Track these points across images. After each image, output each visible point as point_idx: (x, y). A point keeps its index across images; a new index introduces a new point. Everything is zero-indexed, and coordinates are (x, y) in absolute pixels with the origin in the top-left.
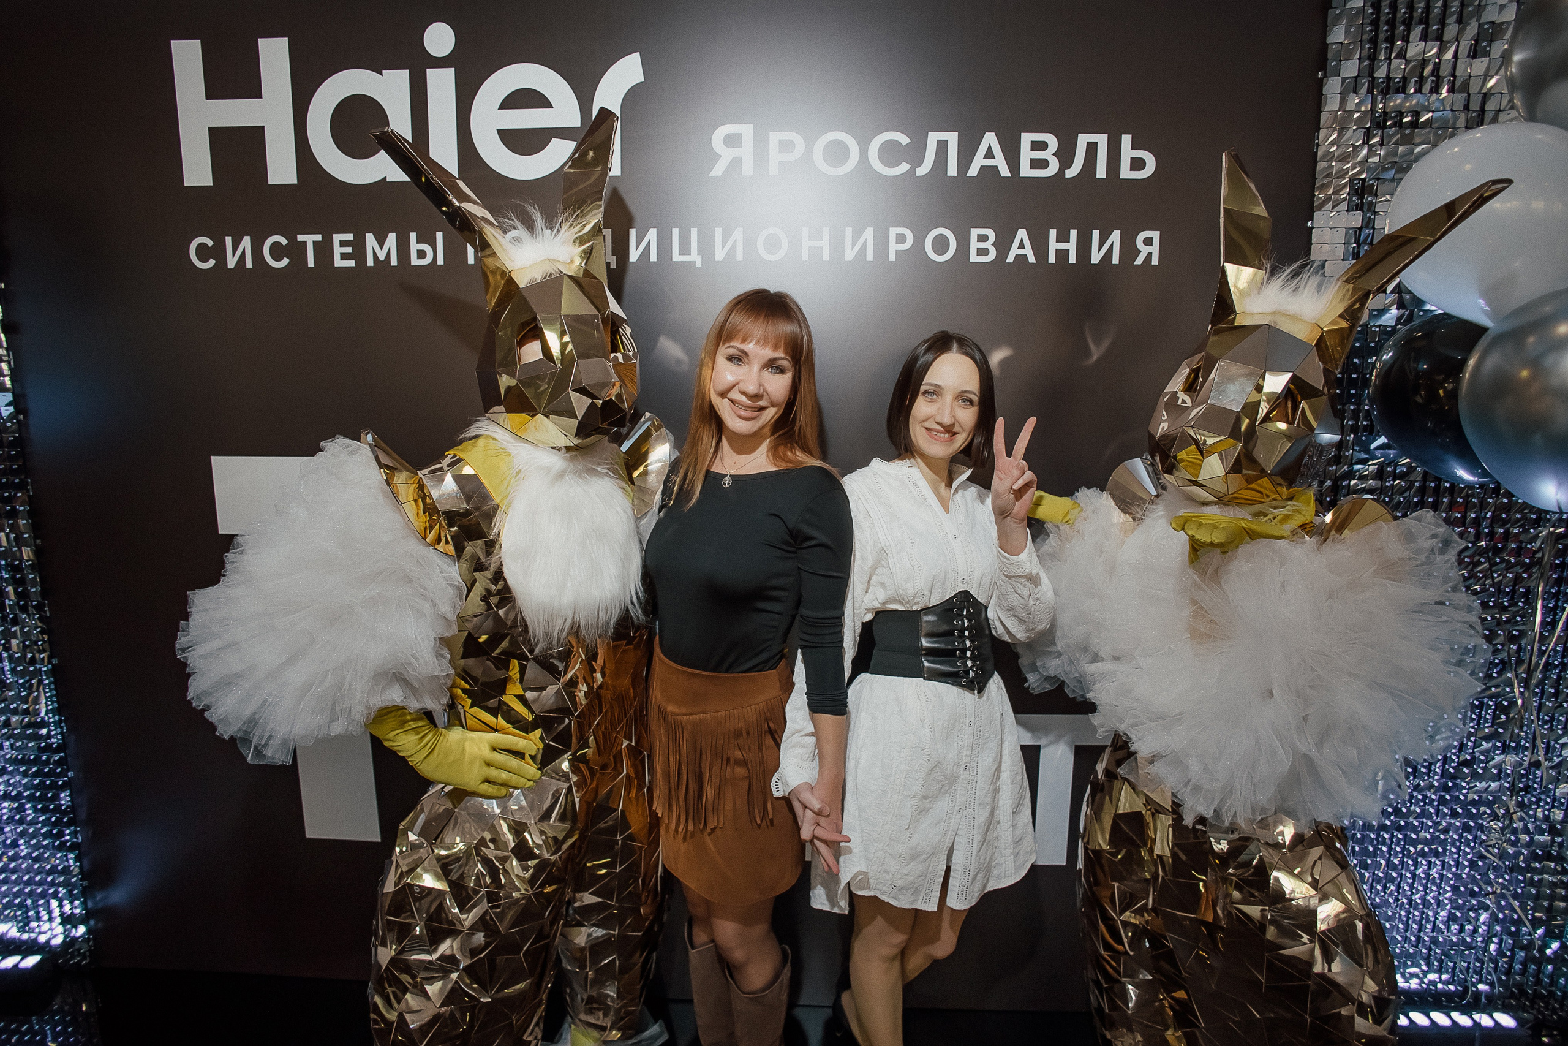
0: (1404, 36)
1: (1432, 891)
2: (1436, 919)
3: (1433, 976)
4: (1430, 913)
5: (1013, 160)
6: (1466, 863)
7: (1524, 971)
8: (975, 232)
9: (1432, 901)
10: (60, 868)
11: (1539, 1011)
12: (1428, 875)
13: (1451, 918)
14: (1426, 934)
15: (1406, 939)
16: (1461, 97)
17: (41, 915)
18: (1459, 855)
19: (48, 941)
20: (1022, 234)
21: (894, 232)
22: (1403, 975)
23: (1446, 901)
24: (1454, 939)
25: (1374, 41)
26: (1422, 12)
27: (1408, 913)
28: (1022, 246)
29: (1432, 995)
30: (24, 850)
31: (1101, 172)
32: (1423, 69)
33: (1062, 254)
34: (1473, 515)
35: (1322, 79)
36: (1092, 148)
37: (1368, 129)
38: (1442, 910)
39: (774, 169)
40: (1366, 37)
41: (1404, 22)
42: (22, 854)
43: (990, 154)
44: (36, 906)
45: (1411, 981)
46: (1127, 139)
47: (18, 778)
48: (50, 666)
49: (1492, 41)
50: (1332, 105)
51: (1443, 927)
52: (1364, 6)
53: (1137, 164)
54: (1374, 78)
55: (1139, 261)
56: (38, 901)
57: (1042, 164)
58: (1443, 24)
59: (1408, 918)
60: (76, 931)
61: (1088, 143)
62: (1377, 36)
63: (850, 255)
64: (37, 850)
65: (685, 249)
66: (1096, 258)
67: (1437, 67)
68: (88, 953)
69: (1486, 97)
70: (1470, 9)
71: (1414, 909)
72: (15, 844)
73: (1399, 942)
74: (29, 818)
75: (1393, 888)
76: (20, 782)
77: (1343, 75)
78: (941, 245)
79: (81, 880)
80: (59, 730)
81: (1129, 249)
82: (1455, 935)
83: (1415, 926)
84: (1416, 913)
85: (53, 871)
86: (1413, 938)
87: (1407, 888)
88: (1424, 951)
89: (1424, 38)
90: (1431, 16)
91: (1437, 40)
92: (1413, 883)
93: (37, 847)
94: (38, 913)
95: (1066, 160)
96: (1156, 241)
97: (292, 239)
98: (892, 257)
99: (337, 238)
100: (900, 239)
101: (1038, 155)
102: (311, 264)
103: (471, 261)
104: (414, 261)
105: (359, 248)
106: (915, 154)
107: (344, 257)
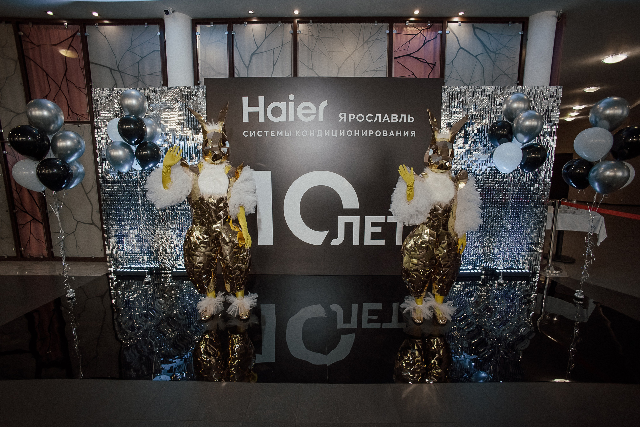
5: (390, 119)
8: (384, 131)
20: (392, 131)
21: (370, 131)
28: (392, 133)
31: (405, 121)
33: (399, 135)
35: (441, 106)
36: (403, 117)
43: (386, 118)
46: (409, 115)
52: (448, 94)
53: (411, 120)
55: (412, 136)
57: (395, 120)
63: (363, 135)
65: (334, 134)
66: (404, 135)
77: (444, 105)
78: (378, 133)
81: (410, 134)
95: (399, 119)
96: (415, 133)
97: (263, 131)
98: (370, 136)
99: (271, 131)
100: (371, 132)
101: (394, 118)
102: (266, 136)
103: (296, 136)
104: (286, 136)
105: (275, 133)
106: (374, 118)
107: (273, 135)
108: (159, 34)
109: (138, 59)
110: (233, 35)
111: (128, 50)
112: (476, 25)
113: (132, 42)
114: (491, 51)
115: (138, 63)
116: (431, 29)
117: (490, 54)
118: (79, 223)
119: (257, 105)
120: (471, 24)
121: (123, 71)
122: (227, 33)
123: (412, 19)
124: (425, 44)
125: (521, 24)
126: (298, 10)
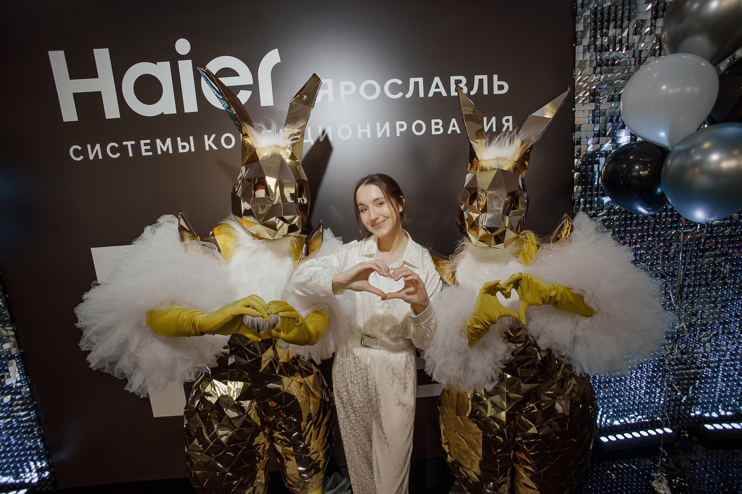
0: (607, 27)
1: (638, 383)
2: (640, 394)
3: (640, 417)
4: (638, 392)
5: (448, 90)
6: (650, 370)
7: (674, 411)
8: (433, 121)
9: (638, 387)
10: (33, 447)
11: (680, 425)
12: (636, 377)
13: (646, 393)
14: (637, 400)
15: (629, 403)
16: (631, 52)
17: (25, 470)
18: (648, 367)
19: (30, 481)
20: (454, 121)
21: (398, 123)
22: (629, 418)
23: (644, 386)
24: (647, 401)
25: (595, 30)
26: (614, 16)
27: (629, 393)
28: (454, 126)
29: (640, 425)
30: (13, 441)
31: (486, 92)
32: (616, 41)
34: (646, 227)
35: (575, 47)
36: (481, 81)
37: (595, 67)
38: (642, 390)
39: (343, 99)
40: (592, 28)
41: (606, 21)
42: (13, 443)
43: (437, 87)
44: (22, 466)
45: (632, 420)
46: (495, 77)
47: (7, 408)
48: (19, 354)
49: (642, 28)
50: (579, 57)
51: (643, 397)
52: (590, 14)
53: (501, 87)
54: (596, 46)
55: (504, 129)
56: (23, 464)
58: (622, 21)
59: (629, 395)
60: (45, 474)
61: (479, 79)
62: (596, 27)
63: (379, 135)
64: (21, 440)
67: (621, 40)
68: (51, 484)
69: (641, 51)
70: (633, 14)
71: (632, 391)
72: (8, 439)
73: (627, 405)
74: (15, 426)
75: (623, 383)
76: (8, 410)
77: (583, 45)
78: (419, 128)
79: (45, 450)
80: (27, 383)
81: (499, 125)
82: (648, 399)
83: (632, 398)
84: (633, 393)
85: (30, 448)
86: (632, 403)
87: (628, 383)
88: (636, 407)
89: (615, 27)
90: (617, 18)
91: (620, 28)
92: (631, 380)
93: (19, 439)
94: (24, 469)
95: (470, 87)
96: (511, 121)
97: (120, 144)
98: (398, 135)
99: (142, 142)
100: (401, 126)
101: (458, 86)
102: (131, 155)
103: (207, 148)
104: (181, 151)
105: (153, 147)
106: (405, 88)
107: (146, 151)
119: (95, 75)
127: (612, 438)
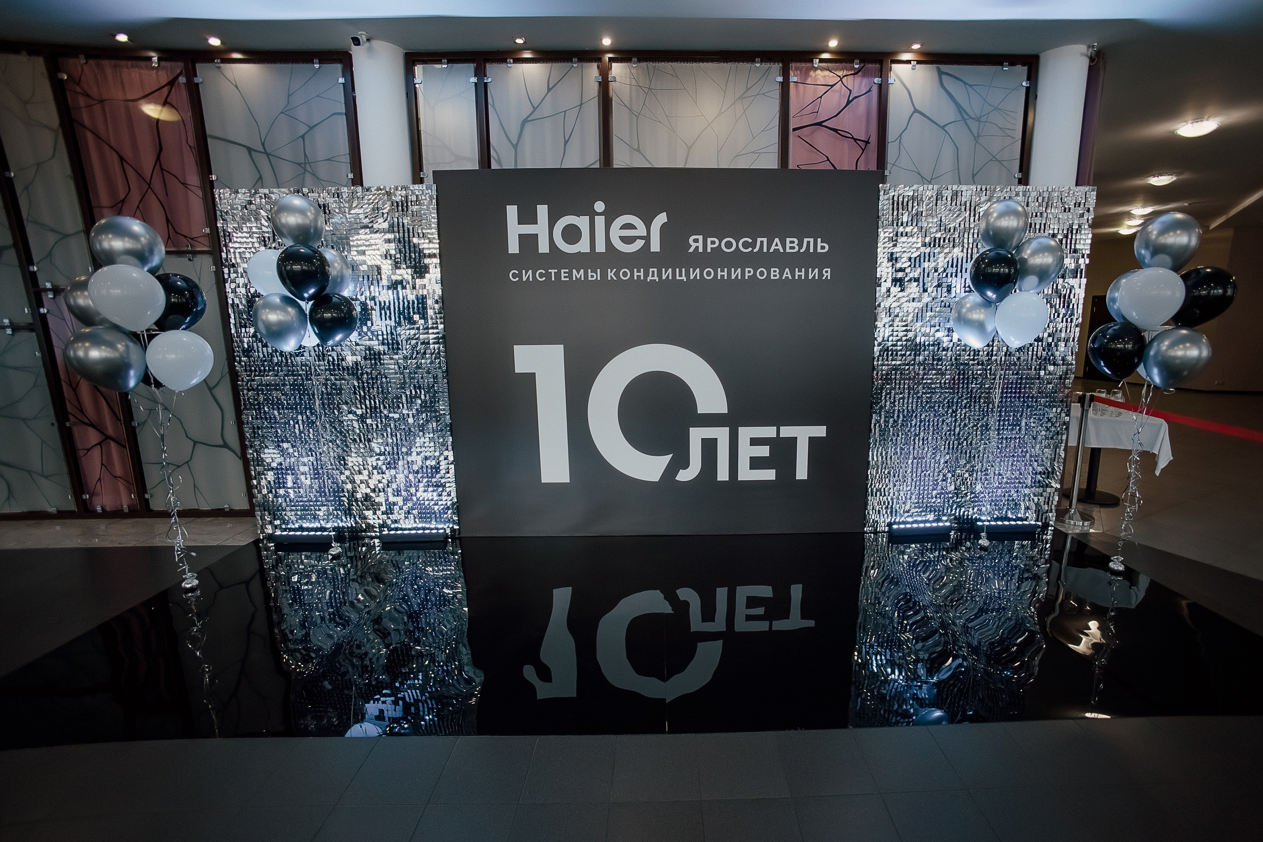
5: (784, 247)
8: (772, 270)
20: (787, 270)
21: (747, 270)
28: (787, 274)
31: (812, 251)
33: (800, 276)
36: (808, 243)
39: (709, 250)
43: (777, 245)
46: (819, 240)
53: (823, 248)
55: (824, 278)
57: (793, 248)
61: (807, 241)
63: (733, 277)
65: (681, 275)
66: (810, 277)
78: (762, 274)
81: (821, 274)
95: (800, 247)
96: (829, 272)
97: (547, 271)
98: (747, 278)
99: (563, 271)
100: (749, 272)
101: (792, 245)
102: (553, 279)
103: (609, 279)
104: (590, 279)
105: (570, 274)
106: (753, 245)
107: (565, 277)
108: (341, 80)
109: (303, 129)
110: (486, 84)
111: (282, 113)
112: (944, 68)
113: (289, 96)
114: (971, 118)
115: (303, 137)
116: (860, 73)
117: (969, 122)
118: (198, 445)
119: (535, 222)
120: (934, 66)
121: (273, 154)
122: (474, 80)
123: (825, 56)
124: (849, 102)
125: (1026, 68)
126: (610, 38)
127: (902, 526)
